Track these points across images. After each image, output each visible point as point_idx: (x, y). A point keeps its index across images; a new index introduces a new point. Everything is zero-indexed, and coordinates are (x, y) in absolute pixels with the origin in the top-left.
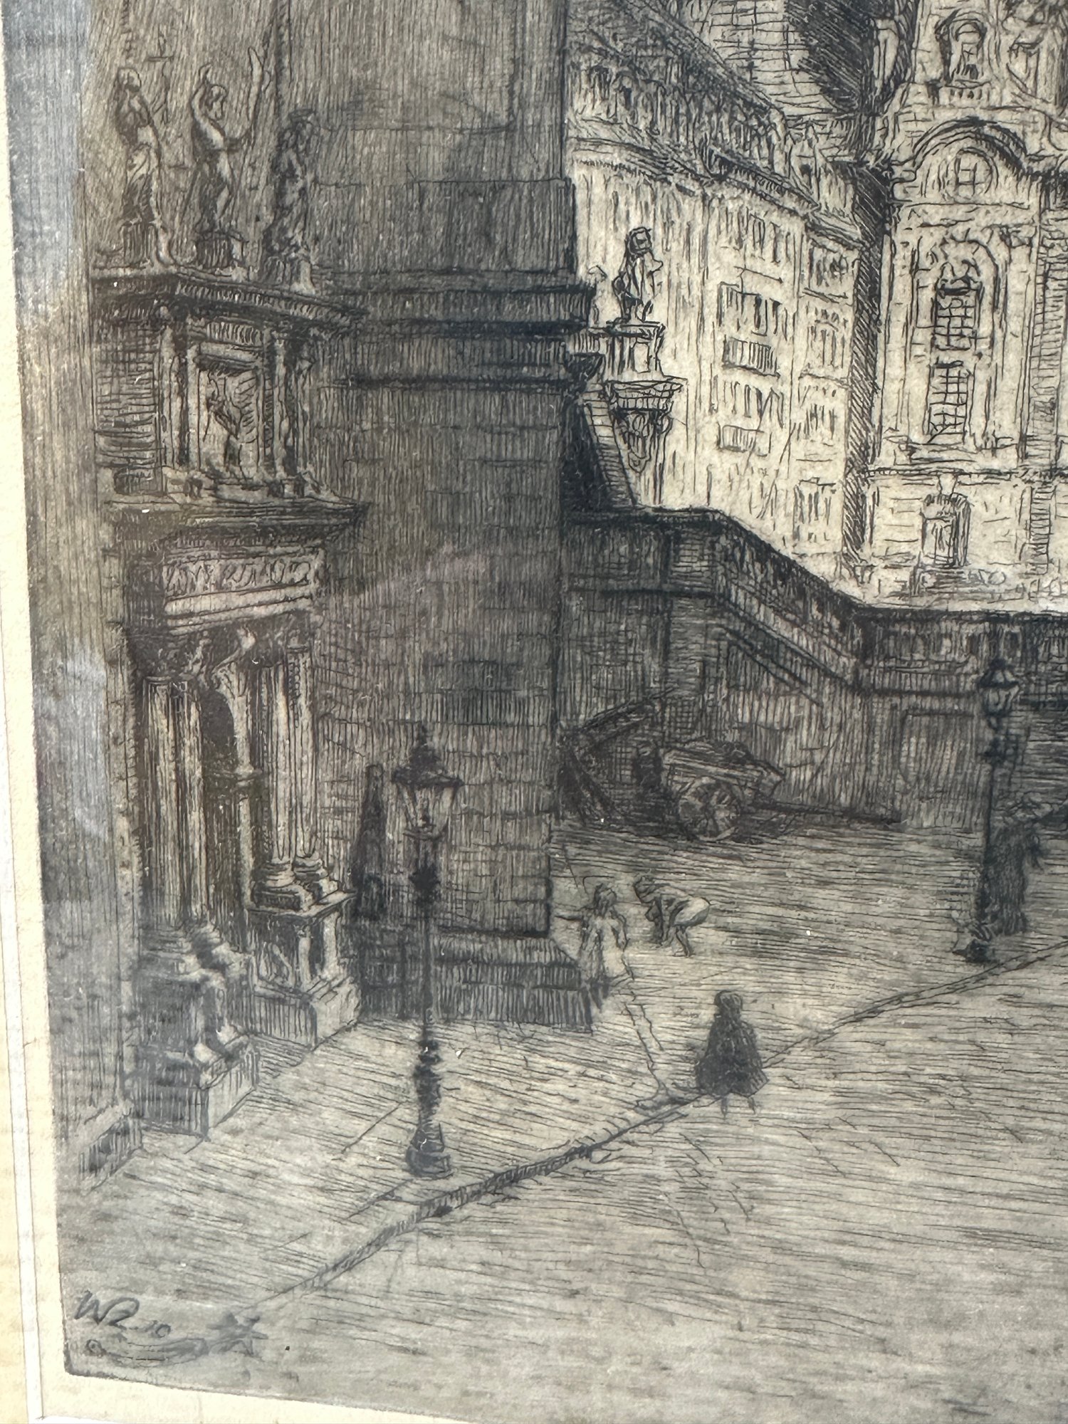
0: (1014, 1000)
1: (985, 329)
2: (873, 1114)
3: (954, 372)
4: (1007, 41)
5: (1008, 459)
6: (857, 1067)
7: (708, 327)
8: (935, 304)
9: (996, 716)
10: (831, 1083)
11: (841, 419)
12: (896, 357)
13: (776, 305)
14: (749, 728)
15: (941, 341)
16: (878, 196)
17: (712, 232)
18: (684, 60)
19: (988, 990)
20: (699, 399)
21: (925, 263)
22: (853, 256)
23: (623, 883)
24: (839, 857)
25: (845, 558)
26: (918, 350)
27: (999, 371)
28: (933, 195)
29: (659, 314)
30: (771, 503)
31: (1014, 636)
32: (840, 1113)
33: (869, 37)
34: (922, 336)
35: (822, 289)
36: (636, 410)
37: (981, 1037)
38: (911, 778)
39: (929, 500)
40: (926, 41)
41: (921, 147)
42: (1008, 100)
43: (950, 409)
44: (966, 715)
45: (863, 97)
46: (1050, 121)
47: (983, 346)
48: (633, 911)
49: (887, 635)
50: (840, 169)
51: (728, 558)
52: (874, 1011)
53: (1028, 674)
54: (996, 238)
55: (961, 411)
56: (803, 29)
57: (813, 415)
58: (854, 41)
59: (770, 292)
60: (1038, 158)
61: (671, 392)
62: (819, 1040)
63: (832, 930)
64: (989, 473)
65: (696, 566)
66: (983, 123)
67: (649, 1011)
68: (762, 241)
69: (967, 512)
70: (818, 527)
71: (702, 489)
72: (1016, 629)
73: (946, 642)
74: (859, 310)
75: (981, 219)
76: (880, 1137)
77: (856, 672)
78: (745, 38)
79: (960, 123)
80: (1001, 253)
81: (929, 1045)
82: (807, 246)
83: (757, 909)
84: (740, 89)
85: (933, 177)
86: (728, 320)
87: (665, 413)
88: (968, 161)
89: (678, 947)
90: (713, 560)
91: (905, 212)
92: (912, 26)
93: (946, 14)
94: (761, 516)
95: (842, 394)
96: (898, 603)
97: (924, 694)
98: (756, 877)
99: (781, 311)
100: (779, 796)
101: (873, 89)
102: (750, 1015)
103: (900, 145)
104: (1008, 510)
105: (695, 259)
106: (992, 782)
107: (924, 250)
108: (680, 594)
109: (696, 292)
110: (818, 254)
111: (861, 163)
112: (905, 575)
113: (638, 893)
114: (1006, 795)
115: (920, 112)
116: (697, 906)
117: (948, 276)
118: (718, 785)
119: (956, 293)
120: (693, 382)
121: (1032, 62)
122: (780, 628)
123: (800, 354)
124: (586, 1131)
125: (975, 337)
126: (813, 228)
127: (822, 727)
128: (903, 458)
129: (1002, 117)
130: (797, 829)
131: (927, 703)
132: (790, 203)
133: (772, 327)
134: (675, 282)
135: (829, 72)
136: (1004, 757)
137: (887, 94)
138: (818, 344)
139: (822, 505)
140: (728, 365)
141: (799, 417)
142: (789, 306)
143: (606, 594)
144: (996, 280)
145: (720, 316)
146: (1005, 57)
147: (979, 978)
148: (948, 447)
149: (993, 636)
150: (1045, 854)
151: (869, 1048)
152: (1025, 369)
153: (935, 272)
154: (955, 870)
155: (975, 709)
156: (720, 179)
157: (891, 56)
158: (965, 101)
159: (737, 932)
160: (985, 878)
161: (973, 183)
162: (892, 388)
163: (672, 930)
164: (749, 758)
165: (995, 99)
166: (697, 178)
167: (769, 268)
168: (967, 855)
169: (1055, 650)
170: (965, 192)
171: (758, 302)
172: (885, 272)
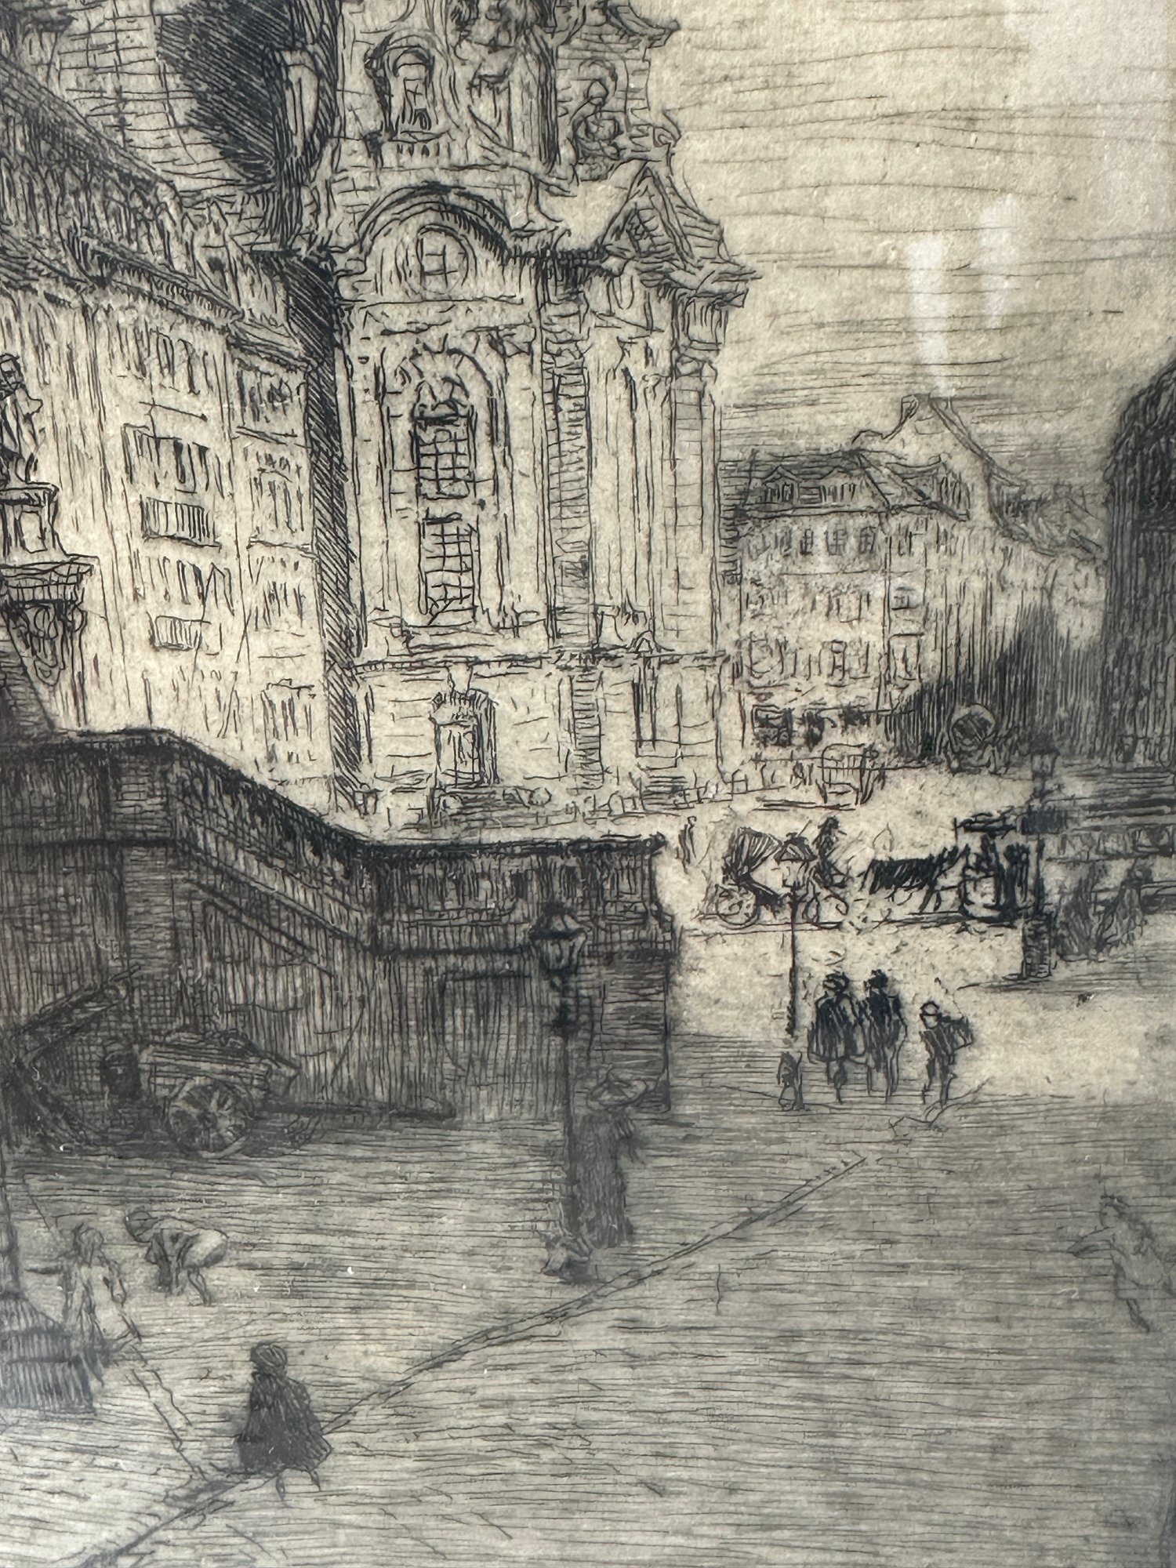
0: (632, 1326)
1: (484, 469)
2: (472, 1479)
3: (451, 529)
4: (464, 74)
5: (535, 640)
6: (443, 1424)
7: (117, 487)
8: (415, 438)
9: (562, 974)
10: (412, 1446)
11: (310, 600)
12: (372, 513)
13: (202, 451)
14: (247, 1010)
15: (429, 488)
16: (317, 294)
17: (103, 356)
18: (30, 118)
19: (595, 1316)
20: (117, 584)
21: (394, 384)
22: (295, 380)
23: (110, 1221)
24: (384, 1167)
25: (340, 784)
26: (400, 502)
27: (509, 523)
28: (393, 291)
29: (47, 472)
30: (232, 717)
31: (570, 871)
32: (428, 1482)
33: (275, 75)
34: (403, 482)
35: (261, 426)
36: (35, 603)
37: (593, 1373)
38: (462, 1061)
39: (439, 701)
40: (355, 79)
41: (367, 227)
42: (475, 155)
43: (453, 579)
44: (519, 976)
45: (280, 159)
46: (535, 182)
47: (484, 492)
48: (127, 1253)
49: (407, 880)
50: (264, 262)
51: (187, 792)
52: (456, 1352)
53: (594, 918)
54: (483, 346)
55: (466, 580)
56: (184, 70)
57: (272, 596)
58: (257, 83)
59: (192, 434)
60: (525, 233)
61: (80, 576)
62: (390, 1393)
63: (389, 1259)
64: (512, 660)
65: (147, 805)
66: (446, 189)
67: (167, 1379)
68: (170, 365)
69: (490, 712)
70: (300, 744)
71: (140, 703)
72: (572, 862)
73: (485, 884)
74: (314, 452)
75: (461, 320)
76: (484, 1506)
77: (373, 930)
78: (109, 84)
79: (414, 191)
80: (492, 364)
81: (531, 1389)
82: (232, 369)
83: (287, 1238)
84: (113, 159)
85: (389, 266)
86: (140, 475)
87: (74, 604)
88: (434, 243)
89: (194, 1295)
90: (166, 793)
91: (358, 317)
92: (333, 58)
93: (377, 40)
94: (222, 735)
95: (307, 565)
96: (414, 837)
97: (463, 952)
98: (279, 1199)
99: (210, 460)
100: (299, 1096)
101: (291, 149)
102: (299, 1371)
103: (338, 225)
104: (542, 706)
105: (85, 394)
106: (565, 1058)
107: (390, 365)
108: (130, 842)
109: (93, 439)
110: (249, 379)
111: (289, 252)
112: (420, 801)
113: (131, 1231)
114: (584, 1074)
115: (359, 177)
116: (210, 1241)
117: (427, 400)
118: (216, 1085)
119: (441, 421)
120: (106, 560)
121: (502, 103)
122: (268, 879)
123: (245, 515)
124: (105, 1535)
125: (472, 481)
126: (236, 344)
127: (339, 1002)
128: (398, 646)
129: (470, 179)
130: (324, 1136)
131: (469, 964)
132: (202, 311)
133: (201, 483)
134: (62, 426)
135: (228, 128)
136: (577, 1026)
137: (312, 156)
138: (266, 499)
139: (299, 714)
140: (149, 535)
141: (253, 598)
142: (219, 450)
143: (32, 849)
144: (491, 404)
145: (129, 470)
146: (464, 99)
147: (584, 1302)
148: (456, 628)
149: (544, 873)
150: (644, 1144)
151: (456, 1398)
152: (543, 520)
153: (409, 395)
154: (533, 1171)
155: (532, 967)
156: (102, 282)
157: (309, 101)
158: (418, 160)
159: (267, 1269)
160: (572, 1179)
161: (443, 271)
162: (372, 555)
163: (183, 1274)
164: (251, 1048)
165: (458, 156)
166: (71, 283)
167: (186, 401)
168: (548, 1151)
169: (624, 886)
170: (435, 285)
171: (178, 448)
172: (342, 399)
